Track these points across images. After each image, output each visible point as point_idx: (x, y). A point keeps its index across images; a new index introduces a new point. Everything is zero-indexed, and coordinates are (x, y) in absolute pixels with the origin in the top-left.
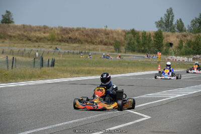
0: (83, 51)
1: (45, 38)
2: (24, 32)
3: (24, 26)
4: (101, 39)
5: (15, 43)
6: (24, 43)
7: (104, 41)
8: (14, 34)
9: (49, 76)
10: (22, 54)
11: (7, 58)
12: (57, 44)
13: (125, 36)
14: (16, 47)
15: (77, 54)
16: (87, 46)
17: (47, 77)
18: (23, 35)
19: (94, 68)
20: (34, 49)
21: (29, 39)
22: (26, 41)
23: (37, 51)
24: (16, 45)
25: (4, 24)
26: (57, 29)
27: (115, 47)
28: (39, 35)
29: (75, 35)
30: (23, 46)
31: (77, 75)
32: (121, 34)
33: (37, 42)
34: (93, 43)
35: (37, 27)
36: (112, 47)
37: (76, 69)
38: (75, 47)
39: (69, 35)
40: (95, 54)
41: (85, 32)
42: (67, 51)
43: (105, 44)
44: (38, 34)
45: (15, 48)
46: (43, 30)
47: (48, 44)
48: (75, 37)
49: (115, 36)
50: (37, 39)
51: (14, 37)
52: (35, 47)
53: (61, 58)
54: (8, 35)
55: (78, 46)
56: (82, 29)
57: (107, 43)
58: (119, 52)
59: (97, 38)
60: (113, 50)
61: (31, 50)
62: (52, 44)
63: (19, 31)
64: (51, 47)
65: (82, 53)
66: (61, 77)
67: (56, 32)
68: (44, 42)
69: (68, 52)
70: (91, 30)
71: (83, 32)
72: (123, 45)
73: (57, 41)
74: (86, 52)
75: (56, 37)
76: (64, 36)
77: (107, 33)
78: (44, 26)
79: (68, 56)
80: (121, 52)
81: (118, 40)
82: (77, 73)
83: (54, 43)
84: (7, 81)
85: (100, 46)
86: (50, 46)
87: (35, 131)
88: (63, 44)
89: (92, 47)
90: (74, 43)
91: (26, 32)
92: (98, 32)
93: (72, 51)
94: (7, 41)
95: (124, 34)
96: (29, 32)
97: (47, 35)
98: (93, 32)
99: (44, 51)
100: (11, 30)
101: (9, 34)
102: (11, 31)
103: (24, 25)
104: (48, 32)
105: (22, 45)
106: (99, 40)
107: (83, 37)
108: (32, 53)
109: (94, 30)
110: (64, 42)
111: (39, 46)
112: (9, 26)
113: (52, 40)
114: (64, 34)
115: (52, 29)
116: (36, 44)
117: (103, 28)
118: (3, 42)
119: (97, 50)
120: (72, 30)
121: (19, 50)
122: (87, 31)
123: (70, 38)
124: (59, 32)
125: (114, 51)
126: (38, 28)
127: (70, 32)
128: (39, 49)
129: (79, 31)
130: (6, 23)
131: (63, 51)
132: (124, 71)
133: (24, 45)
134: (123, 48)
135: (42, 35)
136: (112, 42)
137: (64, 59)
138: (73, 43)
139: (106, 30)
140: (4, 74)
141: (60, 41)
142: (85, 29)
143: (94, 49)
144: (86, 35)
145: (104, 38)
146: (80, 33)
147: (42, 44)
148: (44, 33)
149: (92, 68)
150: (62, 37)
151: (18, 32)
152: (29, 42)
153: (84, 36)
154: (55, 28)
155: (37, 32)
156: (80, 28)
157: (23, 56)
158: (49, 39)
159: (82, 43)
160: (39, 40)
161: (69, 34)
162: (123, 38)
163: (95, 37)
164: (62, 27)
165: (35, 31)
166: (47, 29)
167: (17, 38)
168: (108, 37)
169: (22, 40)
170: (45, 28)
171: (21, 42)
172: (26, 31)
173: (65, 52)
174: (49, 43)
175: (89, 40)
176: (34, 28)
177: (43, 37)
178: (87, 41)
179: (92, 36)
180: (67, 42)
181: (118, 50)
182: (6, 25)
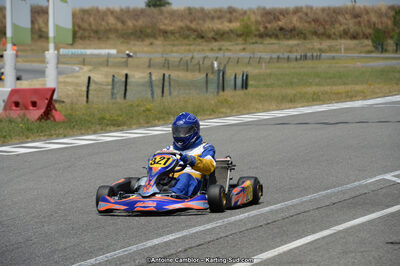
0: (309, 54)
1: (232, 31)
2: (191, 22)
3: (190, 11)
4: (345, 27)
5: (174, 45)
6: (190, 45)
7: (352, 30)
8: (171, 28)
9: (233, 110)
10: (186, 66)
11: (150, 77)
12: (256, 43)
13: (395, 18)
14: (177, 52)
15: (296, 59)
16: (316, 43)
17: (228, 111)
18: (189, 29)
19: (327, 88)
20: (210, 54)
21: (201, 36)
22: (195, 39)
23: (216, 59)
24: (175, 49)
25: (152, 8)
26: (254, 13)
27: (373, 41)
28: (220, 26)
29: (291, 22)
30: (189, 51)
31: (291, 105)
32: (386, 15)
33: (215, 40)
34: (329, 37)
35: (216, 11)
36: (369, 42)
37: (290, 91)
38: (292, 47)
39: (280, 23)
40: (333, 58)
41: (311, 16)
42: (275, 56)
43: (354, 37)
44: (218, 25)
45: (175, 54)
46: (228, 16)
47: (237, 44)
48: (290, 26)
49: (374, 19)
50: (217, 34)
51: (173, 33)
52: (212, 50)
53: (263, 69)
54: (160, 30)
55: (298, 45)
56: (305, 10)
57: (357, 34)
58: (384, 50)
59: (337, 25)
60: (371, 48)
61: (204, 58)
62: (245, 44)
63: (182, 21)
64: (244, 49)
65: (305, 57)
66: (258, 111)
67: (253, 18)
68: (229, 39)
69: (278, 58)
70: (323, 10)
71: (307, 14)
72: (392, 38)
73: (255, 36)
74: (315, 54)
75: (253, 28)
76: (269, 26)
77: (356, 15)
78: (230, 8)
79: (277, 65)
80: (386, 51)
81: (380, 27)
82: (291, 101)
83: (250, 40)
84: (148, 123)
85: (343, 41)
86: (241, 47)
87: (185, 233)
88: (268, 41)
89: (326, 44)
90: (291, 38)
91: (194, 23)
92: (339, 13)
93: (286, 55)
94: (159, 42)
95: (392, 13)
96: (201, 22)
97: (235, 25)
98: (328, 15)
99: (230, 58)
100: (166, 18)
101: (163, 27)
102: (166, 22)
103: (189, 9)
104: (237, 19)
105: (188, 48)
106: (342, 28)
107: (307, 25)
108: (207, 63)
109: (329, 8)
110: (270, 36)
111: (220, 49)
112: (161, 13)
113: (245, 34)
114: (269, 23)
115: (245, 13)
116: (215, 45)
117: (349, 4)
118: (151, 44)
119: (337, 51)
120: (284, 13)
121: (181, 59)
122: (315, 13)
123: (281, 29)
124: (259, 18)
125: (373, 49)
126: (218, 13)
127: (281, 17)
128: (220, 54)
129: (300, 14)
130: (155, 5)
131: (266, 56)
132: (390, 92)
133: (192, 47)
134: (390, 43)
135: (226, 26)
136: (368, 31)
137: (268, 71)
138: (288, 39)
139: (354, 8)
140: (142, 109)
141: (261, 36)
142: (311, 8)
143: (331, 49)
144: (314, 20)
145: (350, 24)
146: (300, 18)
147: (226, 44)
148: (230, 21)
149: (322, 89)
150: (266, 28)
151: (179, 24)
152: (200, 41)
153: (309, 23)
154: (251, 10)
155: (216, 21)
156: (301, 8)
157: (187, 70)
158: (239, 32)
159: (305, 38)
160: (220, 36)
161: (279, 20)
162: (390, 23)
163: (332, 24)
164: (264, 9)
165: (213, 18)
166: (234, 14)
167: (177, 35)
168: (359, 23)
169: (187, 37)
170: (231, 11)
171: (186, 41)
172: (195, 19)
173: (271, 58)
174: (240, 41)
175: (321, 30)
176: (209, 13)
177: (227, 29)
178: (315, 33)
179: (326, 22)
180: (277, 37)
181: (380, 47)
182: (155, 10)
